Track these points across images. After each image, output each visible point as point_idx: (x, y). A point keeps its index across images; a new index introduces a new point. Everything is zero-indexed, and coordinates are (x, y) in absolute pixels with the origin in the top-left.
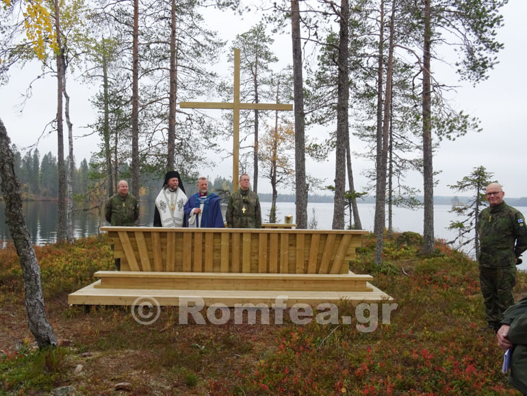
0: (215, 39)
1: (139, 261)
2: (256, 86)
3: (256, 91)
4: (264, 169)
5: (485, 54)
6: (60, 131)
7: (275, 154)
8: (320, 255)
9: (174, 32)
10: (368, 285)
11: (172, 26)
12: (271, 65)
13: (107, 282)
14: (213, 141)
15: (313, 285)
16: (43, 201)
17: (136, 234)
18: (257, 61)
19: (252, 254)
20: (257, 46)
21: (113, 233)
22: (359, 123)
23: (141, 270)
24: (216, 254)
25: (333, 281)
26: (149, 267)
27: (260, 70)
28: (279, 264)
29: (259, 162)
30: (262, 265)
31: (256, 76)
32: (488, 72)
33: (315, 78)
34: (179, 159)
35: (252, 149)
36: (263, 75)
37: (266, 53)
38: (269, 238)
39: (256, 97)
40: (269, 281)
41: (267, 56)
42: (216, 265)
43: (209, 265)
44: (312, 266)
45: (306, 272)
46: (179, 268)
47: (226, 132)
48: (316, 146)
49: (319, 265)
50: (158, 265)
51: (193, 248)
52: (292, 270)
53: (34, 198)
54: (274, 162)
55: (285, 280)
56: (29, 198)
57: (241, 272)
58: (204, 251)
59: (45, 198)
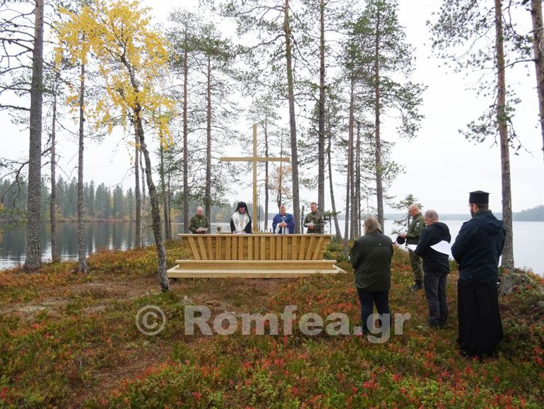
0: (237, 108)
1: (200, 254)
2: (266, 137)
3: (266, 140)
4: (273, 196)
5: (413, 121)
6: (137, 174)
7: (280, 185)
8: (306, 249)
9: (209, 104)
10: (334, 266)
11: (208, 99)
12: (277, 122)
13: (183, 266)
14: (237, 177)
15: (302, 266)
16: (98, 221)
17: (198, 238)
18: (266, 120)
19: (266, 250)
20: (266, 108)
21: (185, 238)
22: (339, 163)
23: (201, 259)
24: (245, 249)
25: (313, 264)
26: (206, 257)
27: (269, 125)
28: (282, 255)
29: (269, 191)
30: (272, 255)
31: (266, 130)
32: (416, 133)
33: (307, 133)
34: (213, 190)
35: (264, 182)
36: (271, 129)
37: (273, 113)
38: (276, 240)
39: (266, 145)
40: (276, 264)
41: (273, 115)
42: (245, 255)
43: (241, 256)
44: (302, 255)
45: (298, 259)
46: (223, 257)
47: (245, 169)
48: (308, 180)
49: (305, 255)
50: (211, 256)
51: (231, 246)
52: (290, 258)
53: (90, 220)
54: (280, 191)
55: (285, 264)
56: (87, 219)
57: (260, 259)
58: (238, 248)
59: (98, 219)
